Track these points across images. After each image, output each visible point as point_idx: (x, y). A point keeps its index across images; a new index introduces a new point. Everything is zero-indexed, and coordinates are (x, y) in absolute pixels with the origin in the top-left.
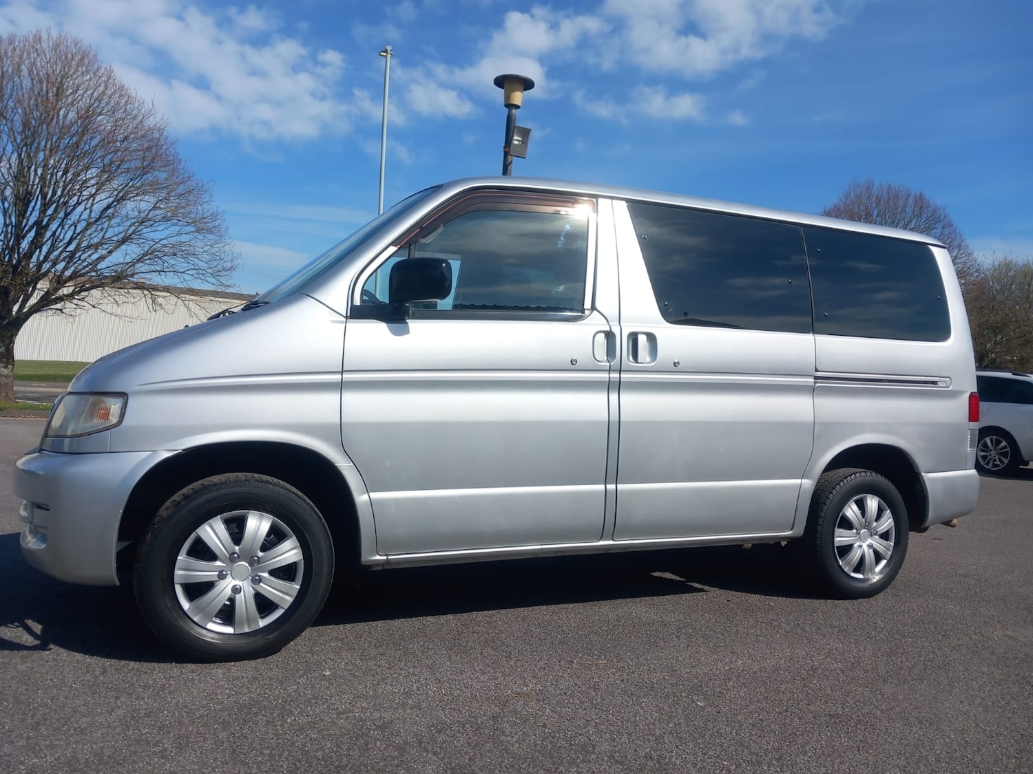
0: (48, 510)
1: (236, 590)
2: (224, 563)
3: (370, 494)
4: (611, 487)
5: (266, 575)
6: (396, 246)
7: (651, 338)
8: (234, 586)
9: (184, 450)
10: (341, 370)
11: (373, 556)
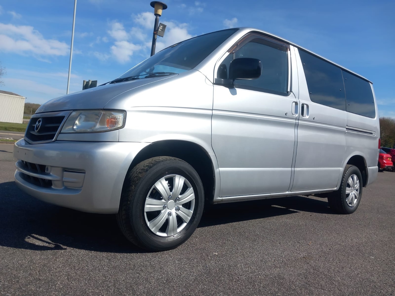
0: (85, 173)
1: (170, 214)
2: (166, 201)
3: (219, 168)
4: (293, 169)
5: (181, 206)
6: (229, 52)
7: (308, 106)
8: (168, 213)
9: (153, 143)
10: (212, 109)
11: (218, 198)
